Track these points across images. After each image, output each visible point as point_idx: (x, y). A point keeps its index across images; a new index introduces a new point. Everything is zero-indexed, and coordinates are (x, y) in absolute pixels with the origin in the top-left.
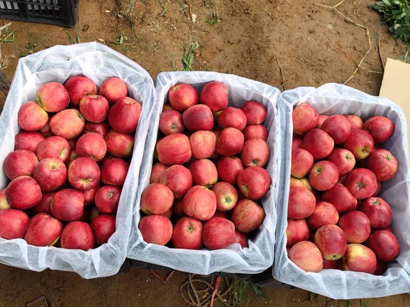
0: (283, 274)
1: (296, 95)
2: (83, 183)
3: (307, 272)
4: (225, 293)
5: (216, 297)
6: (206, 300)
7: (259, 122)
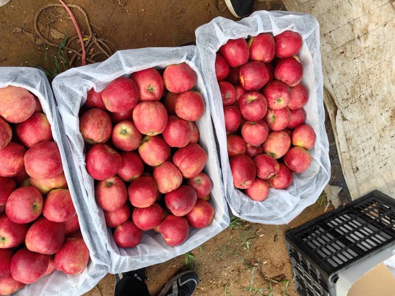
0: (37, 75)
1: (94, 277)
2: (252, 97)
3: (9, 86)
4: (73, 58)
5: (81, 52)
6: (89, 47)
7: (120, 228)
